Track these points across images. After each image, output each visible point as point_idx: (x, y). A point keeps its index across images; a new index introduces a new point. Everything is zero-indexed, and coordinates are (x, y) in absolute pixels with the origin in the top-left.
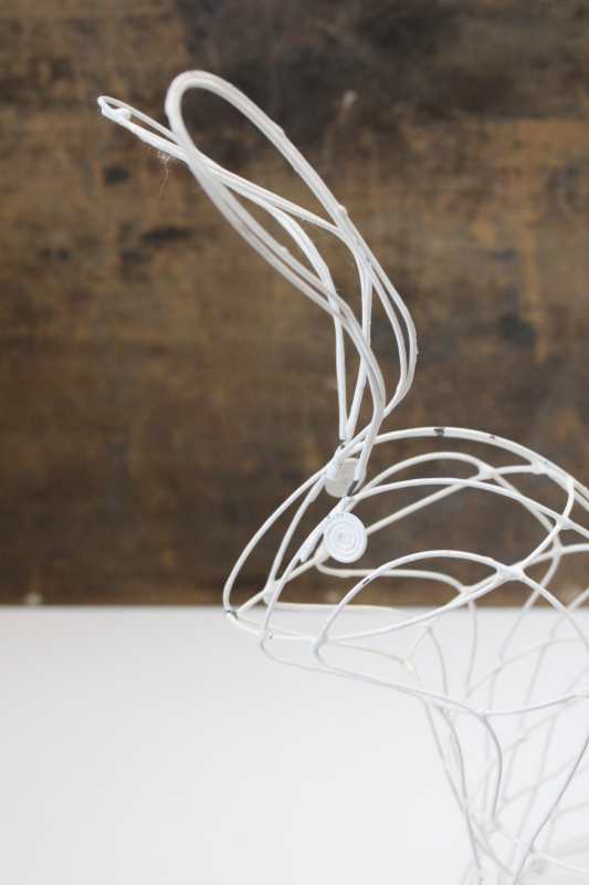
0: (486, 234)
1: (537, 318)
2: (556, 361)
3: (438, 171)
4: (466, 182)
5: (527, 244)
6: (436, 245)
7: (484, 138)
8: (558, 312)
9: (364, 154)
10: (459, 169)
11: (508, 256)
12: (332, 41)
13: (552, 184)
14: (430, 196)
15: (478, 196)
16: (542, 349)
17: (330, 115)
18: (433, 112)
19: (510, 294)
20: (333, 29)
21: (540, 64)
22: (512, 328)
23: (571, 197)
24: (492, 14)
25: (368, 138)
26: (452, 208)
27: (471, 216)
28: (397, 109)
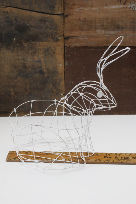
0: (36, 58)
1: (45, 70)
2: (48, 77)
3: (29, 49)
4: (33, 51)
5: (42, 60)
6: (29, 60)
7: (35, 44)
8: (47, 69)
9: (17, 47)
10: (31, 49)
11: (40, 61)
12: (12, 31)
13: (45, 51)
14: (28, 53)
15: (35, 53)
16: (46, 75)
17: (12, 41)
18: (27, 41)
19: (41, 67)
20: (11, 29)
21: (42, 34)
22: (41, 72)
23: (48, 53)
24: (34, 27)
25: (18, 44)
26: (31, 54)
27: (34, 56)
28: (22, 40)
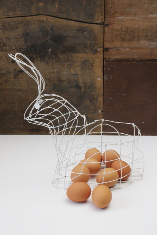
0: (73, 71)
1: (82, 85)
2: (85, 92)
3: (65, 61)
4: (69, 63)
5: (79, 73)
6: (65, 73)
7: (71, 56)
8: (85, 84)
9: (53, 59)
10: (68, 61)
11: (76, 75)
12: (47, 41)
13: (83, 63)
14: (63, 65)
15: (71, 65)
16: (83, 90)
17: (47, 52)
18: (63, 52)
19: (77, 81)
20: (47, 39)
21: (80, 45)
22: (78, 87)
23: (86, 65)
24: (72, 37)
25: (53, 56)
26: (67, 67)
27: (70, 68)
28: (58, 52)
